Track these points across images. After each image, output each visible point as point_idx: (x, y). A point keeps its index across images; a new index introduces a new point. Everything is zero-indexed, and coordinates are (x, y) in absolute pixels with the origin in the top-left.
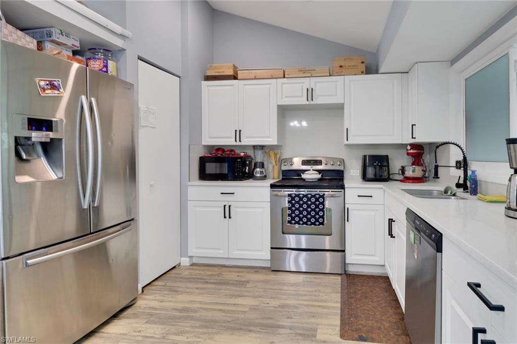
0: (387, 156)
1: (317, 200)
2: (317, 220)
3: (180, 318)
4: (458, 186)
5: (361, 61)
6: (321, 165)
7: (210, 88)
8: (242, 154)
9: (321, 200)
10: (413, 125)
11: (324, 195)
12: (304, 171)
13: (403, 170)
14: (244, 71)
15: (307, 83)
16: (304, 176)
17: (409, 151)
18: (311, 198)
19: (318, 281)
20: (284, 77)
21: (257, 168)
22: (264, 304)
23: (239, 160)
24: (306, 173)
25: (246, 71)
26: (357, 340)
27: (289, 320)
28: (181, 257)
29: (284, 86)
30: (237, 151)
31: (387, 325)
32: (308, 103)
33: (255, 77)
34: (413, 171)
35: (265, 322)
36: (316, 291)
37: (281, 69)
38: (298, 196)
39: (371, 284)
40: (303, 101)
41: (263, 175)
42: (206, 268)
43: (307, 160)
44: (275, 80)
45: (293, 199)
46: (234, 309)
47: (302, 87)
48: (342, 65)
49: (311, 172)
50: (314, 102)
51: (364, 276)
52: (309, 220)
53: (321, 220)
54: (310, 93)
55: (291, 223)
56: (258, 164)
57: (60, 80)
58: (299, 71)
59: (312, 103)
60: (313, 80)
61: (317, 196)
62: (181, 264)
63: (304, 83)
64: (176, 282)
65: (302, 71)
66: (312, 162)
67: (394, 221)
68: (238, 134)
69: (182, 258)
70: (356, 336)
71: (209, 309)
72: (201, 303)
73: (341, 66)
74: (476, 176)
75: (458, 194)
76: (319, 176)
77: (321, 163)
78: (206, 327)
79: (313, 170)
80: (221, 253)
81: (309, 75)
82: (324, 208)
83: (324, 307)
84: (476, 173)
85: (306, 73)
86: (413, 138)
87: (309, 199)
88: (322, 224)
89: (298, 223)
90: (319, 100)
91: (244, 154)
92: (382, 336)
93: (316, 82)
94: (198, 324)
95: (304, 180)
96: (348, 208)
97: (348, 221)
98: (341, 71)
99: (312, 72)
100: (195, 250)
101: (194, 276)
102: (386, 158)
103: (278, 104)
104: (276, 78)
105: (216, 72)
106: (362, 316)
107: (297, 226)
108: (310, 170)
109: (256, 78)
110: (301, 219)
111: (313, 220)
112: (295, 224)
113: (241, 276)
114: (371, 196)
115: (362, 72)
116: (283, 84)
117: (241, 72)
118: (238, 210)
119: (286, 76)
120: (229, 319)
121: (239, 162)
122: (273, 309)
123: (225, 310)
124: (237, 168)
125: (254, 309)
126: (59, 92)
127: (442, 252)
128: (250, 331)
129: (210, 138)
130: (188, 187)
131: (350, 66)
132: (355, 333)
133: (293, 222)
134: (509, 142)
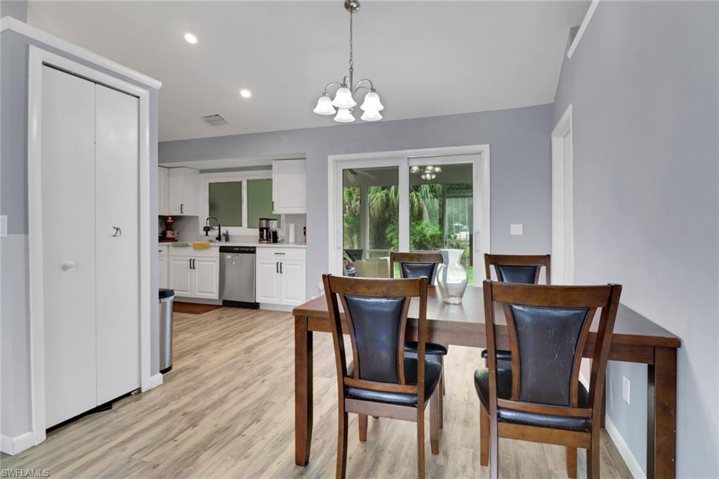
10: (182, 205)
67: (195, 259)
84: (228, 232)
86: (181, 213)
127: (256, 253)
134: (261, 219)
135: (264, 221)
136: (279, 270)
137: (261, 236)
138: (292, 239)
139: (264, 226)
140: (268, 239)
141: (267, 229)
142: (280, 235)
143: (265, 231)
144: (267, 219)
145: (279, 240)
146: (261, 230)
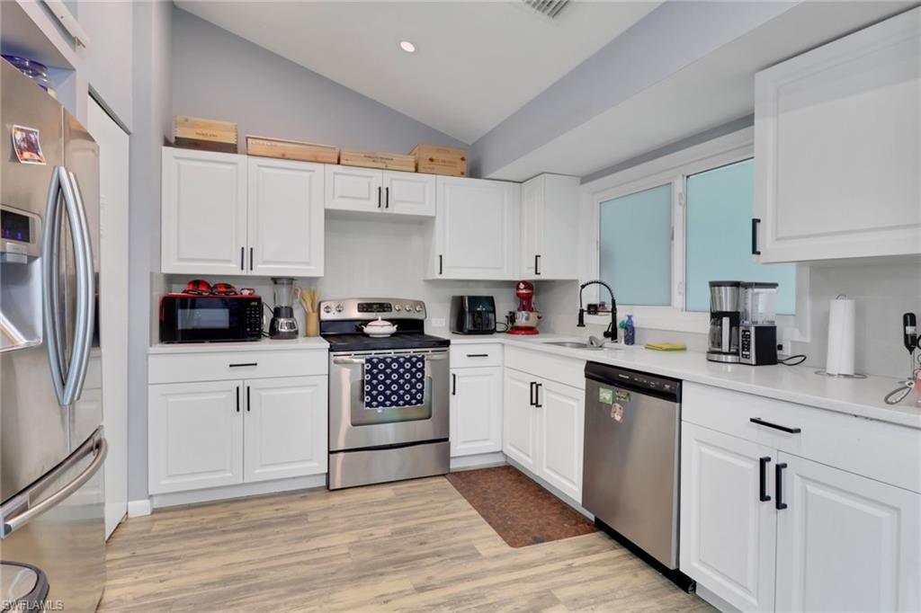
0: (492, 298)
1: (414, 365)
2: (413, 397)
3: (235, 592)
4: (606, 334)
5: (460, 157)
6: (391, 311)
7: (182, 162)
8: (246, 293)
9: (419, 365)
10: (537, 257)
11: (423, 356)
12: (366, 322)
13: (512, 318)
14: (261, 142)
15: (380, 178)
16: (367, 330)
17: (521, 292)
18: (391, 363)
19: (420, 489)
20: (339, 163)
21: (280, 317)
22: (366, 536)
23: (253, 303)
24: (370, 324)
25: (265, 142)
26: (533, 544)
27: (427, 546)
28: (128, 501)
29: (337, 177)
30: (238, 288)
31: (554, 518)
32: (378, 210)
33: (284, 155)
34: (527, 319)
35: (391, 557)
36: (427, 503)
37: (334, 149)
38: (383, 360)
39: (496, 479)
40: (371, 206)
41: (293, 330)
42: (201, 510)
43: (366, 304)
44: (322, 165)
45: (374, 366)
46: (323, 556)
47: (369, 184)
48: (434, 158)
49: (380, 322)
50: (389, 211)
51: (477, 470)
52: (387, 398)
53: (419, 396)
54: (384, 196)
55: (372, 406)
56: (283, 311)
57: (38, 131)
58: (365, 156)
59: (385, 211)
60: (388, 175)
61: (414, 359)
62: (130, 515)
63: (371, 177)
64: (154, 546)
65: (369, 157)
66: (375, 306)
67: (540, 385)
68: (247, 256)
69: (129, 503)
70: (530, 539)
71: (279, 566)
72: (249, 562)
73: (431, 160)
74: (632, 322)
75: (605, 345)
76: (393, 329)
77: (391, 308)
78: (301, 591)
79: (383, 320)
80: (227, 477)
81: (383, 166)
82: (423, 377)
83: (458, 519)
84: (633, 319)
85: (378, 161)
86: (536, 273)
87: (401, 365)
88: (420, 401)
89: (383, 404)
90: (397, 208)
91: (249, 292)
92: (558, 531)
93: (392, 179)
94: (281, 591)
95: (367, 335)
96: (454, 376)
97: (454, 393)
98: (431, 166)
99: (387, 161)
100: (164, 482)
101: (182, 529)
102: (490, 301)
103: (327, 207)
104: (324, 163)
105: (197, 134)
106: (519, 516)
107: (380, 409)
108: (377, 320)
109: (283, 157)
110: (401, 398)
111: (394, 398)
112: (377, 406)
113: (282, 509)
114: (486, 355)
115: (462, 174)
116: (335, 173)
117: (254, 141)
118: (264, 393)
119: (342, 161)
120: (333, 570)
121: (254, 306)
122: (387, 539)
123: (308, 561)
124: (251, 318)
125: (356, 546)
126: (36, 157)
127: (681, 402)
128: (382, 574)
129: (180, 259)
130: (150, 357)
131: (445, 162)
132: (526, 536)
133: (375, 403)
134: (714, 285)
135: (726, 292)
136: (771, 490)
137: (716, 339)
138: (840, 356)
139: (727, 307)
140: (739, 350)
141: (735, 318)
142: (789, 339)
143: (726, 321)
144: (737, 285)
145: (782, 354)
146: (717, 316)
